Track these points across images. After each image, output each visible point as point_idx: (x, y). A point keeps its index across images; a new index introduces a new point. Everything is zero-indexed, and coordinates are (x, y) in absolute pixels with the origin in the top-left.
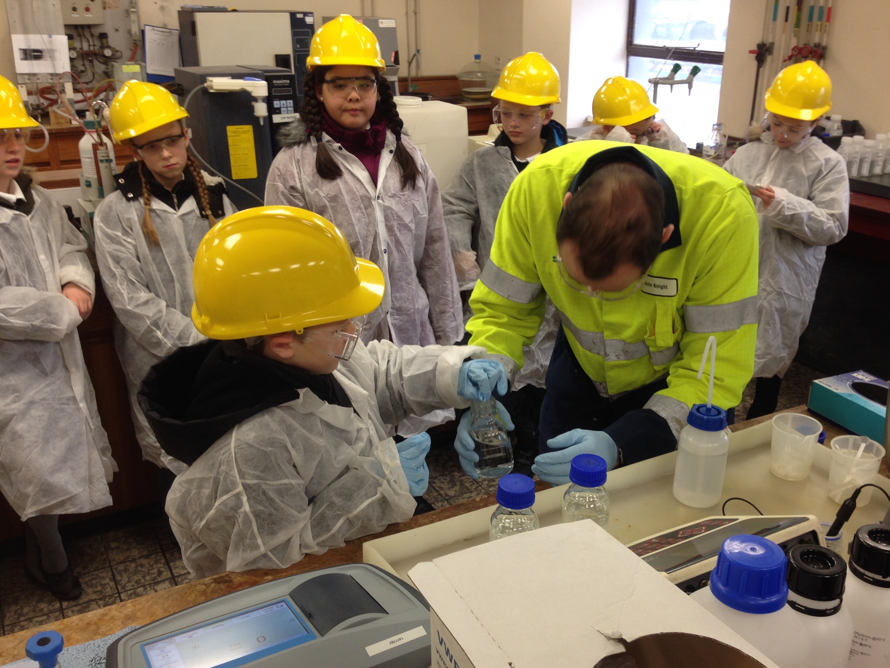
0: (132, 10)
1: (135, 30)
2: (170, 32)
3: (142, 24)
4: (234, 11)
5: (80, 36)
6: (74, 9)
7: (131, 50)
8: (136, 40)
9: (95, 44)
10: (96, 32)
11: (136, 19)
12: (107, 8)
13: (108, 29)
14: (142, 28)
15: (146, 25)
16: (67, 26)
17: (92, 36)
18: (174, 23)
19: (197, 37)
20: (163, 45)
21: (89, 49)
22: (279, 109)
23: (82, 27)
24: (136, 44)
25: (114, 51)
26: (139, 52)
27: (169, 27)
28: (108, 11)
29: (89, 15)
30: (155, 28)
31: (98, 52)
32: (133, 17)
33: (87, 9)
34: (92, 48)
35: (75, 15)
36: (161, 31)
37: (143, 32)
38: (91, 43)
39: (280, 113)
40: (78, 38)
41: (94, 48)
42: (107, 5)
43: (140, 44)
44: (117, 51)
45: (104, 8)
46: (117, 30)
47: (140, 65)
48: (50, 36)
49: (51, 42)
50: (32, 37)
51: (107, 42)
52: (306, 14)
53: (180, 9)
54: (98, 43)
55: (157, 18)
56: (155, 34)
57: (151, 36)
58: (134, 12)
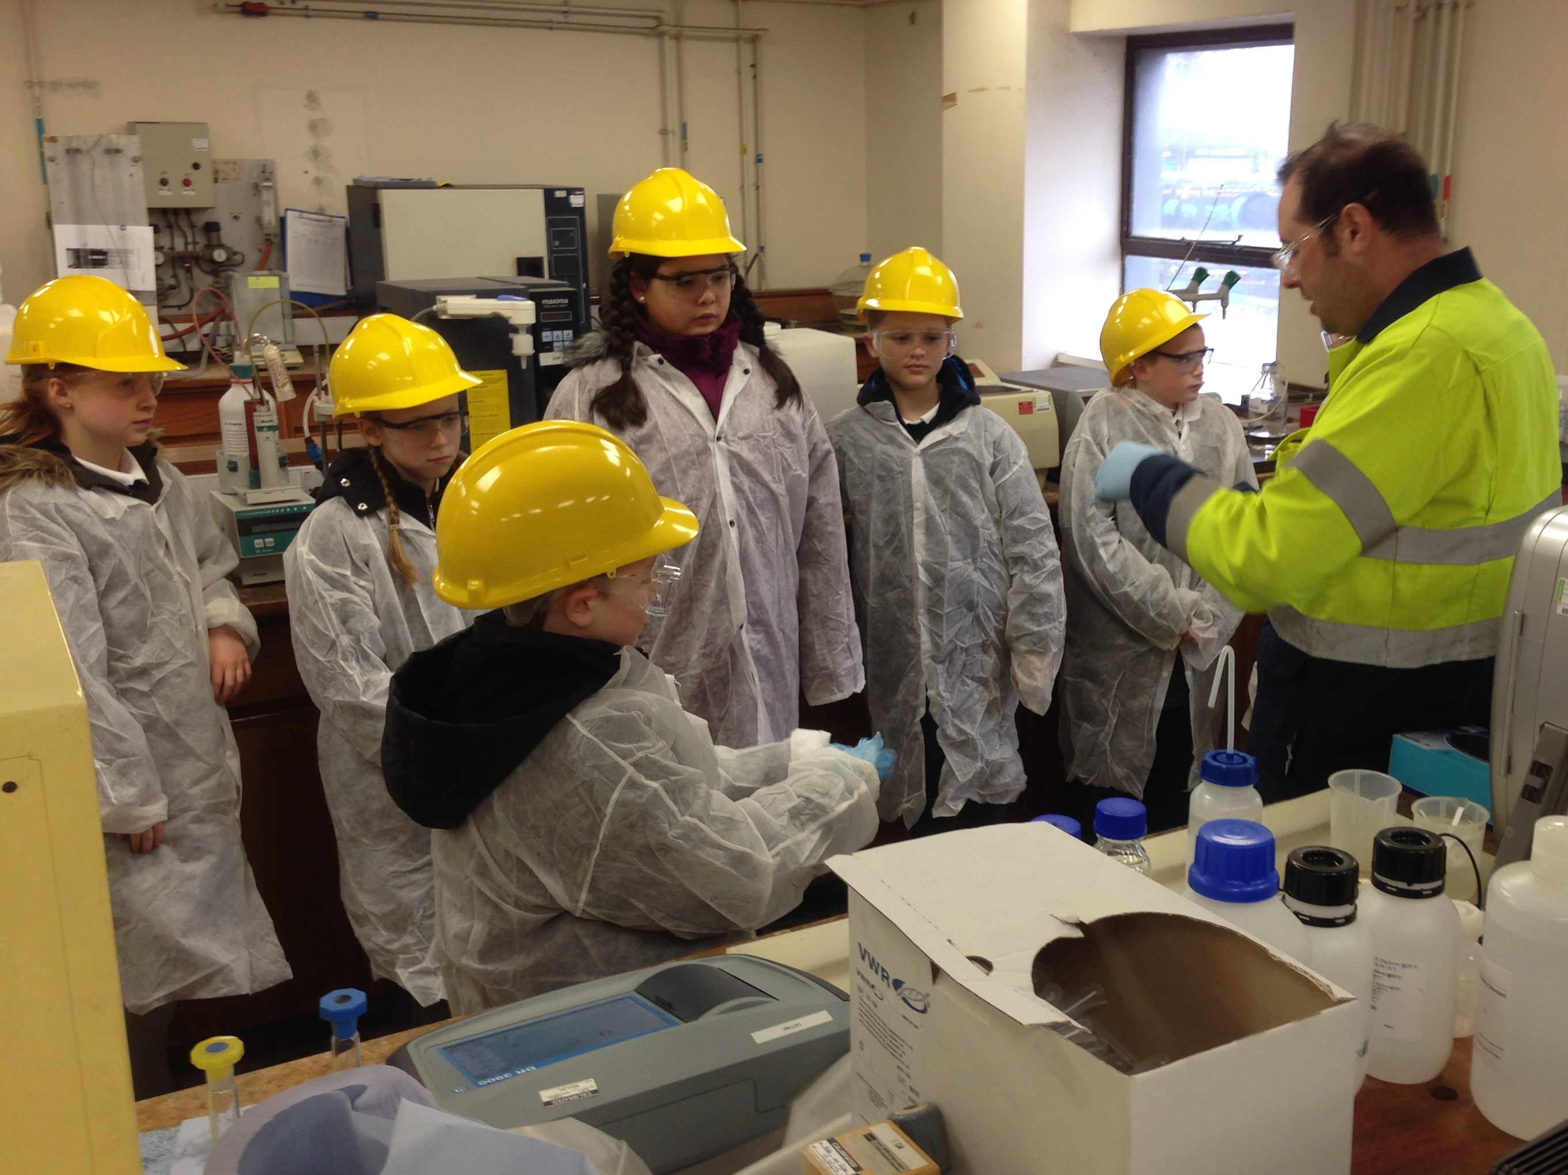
0: (265, 184)
1: (269, 217)
2: (331, 221)
3: (282, 208)
4: (447, 186)
5: (170, 227)
6: (164, 182)
7: (260, 250)
8: (268, 235)
9: (197, 240)
10: (201, 220)
11: (272, 201)
12: (220, 180)
13: (221, 216)
14: (282, 214)
15: (287, 210)
16: (152, 211)
17: (192, 227)
18: (339, 206)
19: (382, 229)
20: (317, 242)
21: (186, 248)
22: (551, 344)
23: (176, 212)
24: (268, 241)
25: (232, 253)
26: (274, 254)
27: (328, 212)
28: (222, 186)
29: (188, 192)
30: (304, 215)
31: (201, 254)
32: (266, 195)
33: (187, 183)
34: (190, 248)
35: (165, 192)
36: (316, 220)
37: (282, 221)
38: (190, 240)
39: (551, 350)
40: (168, 231)
41: (195, 248)
42: (221, 176)
43: (277, 240)
44: (235, 253)
45: (216, 181)
46: (236, 218)
47: (279, 275)
48: (123, 227)
49: (123, 237)
50: (90, 228)
51: (219, 238)
52: (571, 191)
53: (351, 183)
54: (201, 240)
55: (310, 198)
56: (304, 224)
57: (295, 227)
58: (270, 187)
